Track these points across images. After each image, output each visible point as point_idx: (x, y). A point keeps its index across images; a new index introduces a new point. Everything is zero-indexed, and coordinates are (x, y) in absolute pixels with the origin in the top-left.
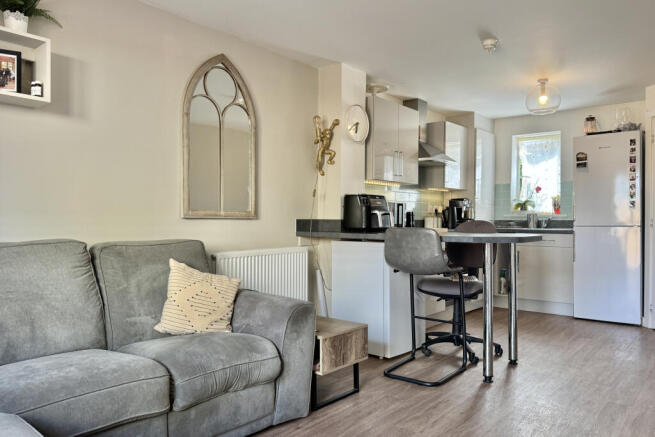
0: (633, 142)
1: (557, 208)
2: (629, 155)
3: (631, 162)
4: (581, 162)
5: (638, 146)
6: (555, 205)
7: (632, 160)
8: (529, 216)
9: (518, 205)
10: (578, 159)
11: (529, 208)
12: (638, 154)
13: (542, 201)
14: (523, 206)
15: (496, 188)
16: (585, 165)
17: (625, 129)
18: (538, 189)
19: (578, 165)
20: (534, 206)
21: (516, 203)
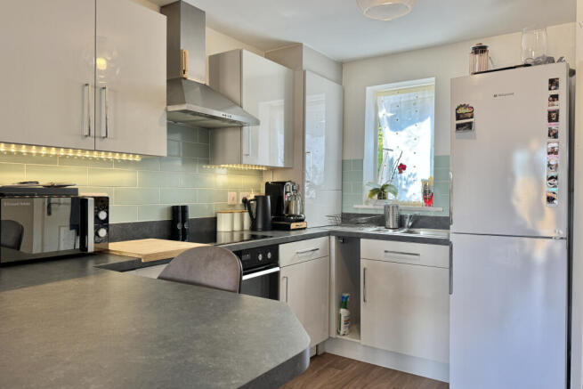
0: (553, 83)
1: (428, 197)
2: (545, 107)
3: (550, 120)
4: (464, 122)
5: (562, 91)
6: (425, 193)
7: (553, 117)
8: (387, 207)
9: (374, 191)
10: (458, 117)
11: (390, 196)
12: (562, 105)
13: (407, 184)
14: (381, 193)
15: (343, 164)
16: (469, 126)
17: (537, 63)
18: (402, 167)
19: (459, 127)
20: (395, 193)
21: (371, 188)
